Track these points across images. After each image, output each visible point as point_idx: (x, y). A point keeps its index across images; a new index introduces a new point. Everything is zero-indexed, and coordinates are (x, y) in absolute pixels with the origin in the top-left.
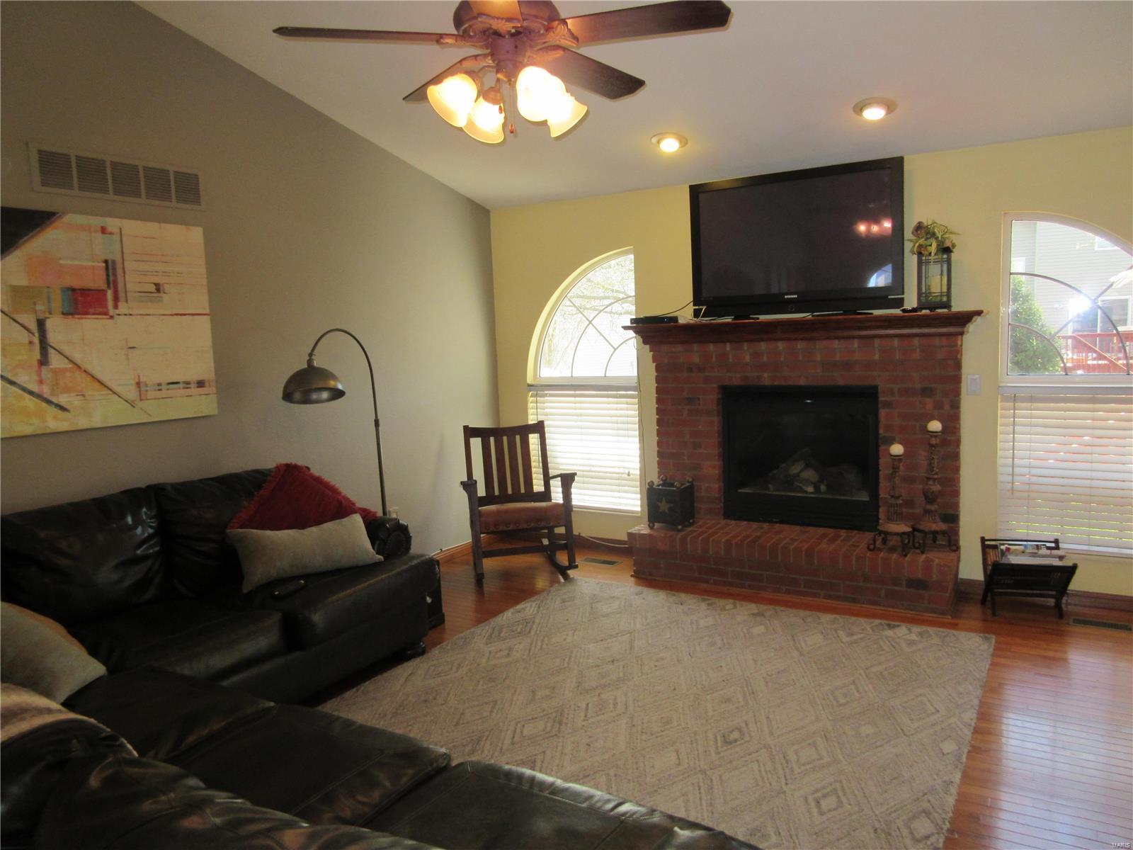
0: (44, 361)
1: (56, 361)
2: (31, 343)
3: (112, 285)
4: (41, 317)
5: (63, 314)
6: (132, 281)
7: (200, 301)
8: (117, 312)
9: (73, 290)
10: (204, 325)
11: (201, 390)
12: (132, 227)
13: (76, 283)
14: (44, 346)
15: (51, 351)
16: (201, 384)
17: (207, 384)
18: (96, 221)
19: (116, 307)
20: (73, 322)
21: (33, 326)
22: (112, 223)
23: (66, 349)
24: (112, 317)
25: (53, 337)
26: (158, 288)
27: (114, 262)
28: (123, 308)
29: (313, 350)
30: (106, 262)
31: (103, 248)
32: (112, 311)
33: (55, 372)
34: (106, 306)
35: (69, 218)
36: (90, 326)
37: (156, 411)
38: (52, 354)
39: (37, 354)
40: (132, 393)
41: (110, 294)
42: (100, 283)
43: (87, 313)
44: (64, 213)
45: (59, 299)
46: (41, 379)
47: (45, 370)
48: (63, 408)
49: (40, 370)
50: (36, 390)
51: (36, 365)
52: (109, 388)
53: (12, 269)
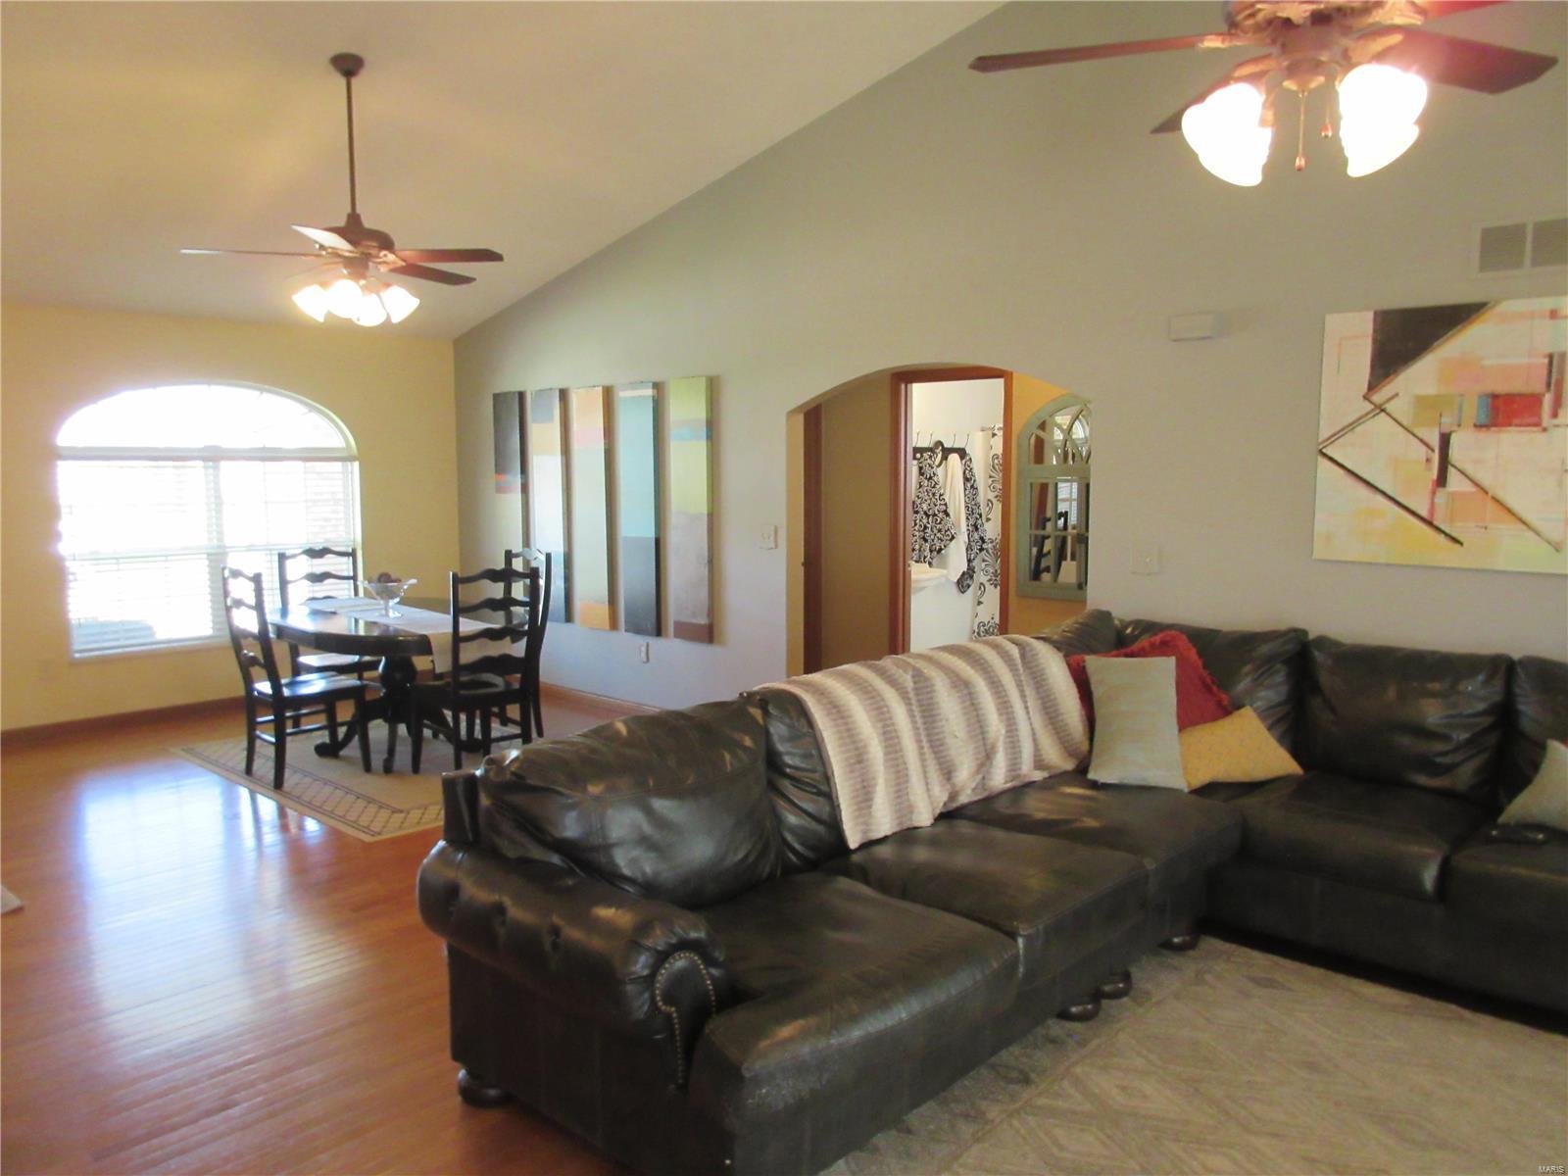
0: (1442, 480)
1: (1455, 483)
2: (1428, 460)
3: (1552, 387)
4: (1447, 431)
5: (1475, 426)
8: (1556, 421)
9: (1495, 397)
13: (1501, 388)
14: (1444, 463)
15: (1451, 471)
18: (1548, 303)
19: (1555, 415)
20: (1488, 437)
21: (1435, 442)
23: (1470, 469)
24: (1545, 430)
25: (1455, 454)
27: (1561, 356)
28: (1564, 416)
30: (1551, 357)
31: (1548, 339)
32: (1546, 420)
33: (1453, 496)
34: (1539, 415)
35: (1506, 307)
36: (1512, 441)
38: (1453, 475)
39: (1434, 474)
40: (1559, 532)
41: (1548, 400)
42: (1537, 385)
43: (1510, 425)
44: (1497, 302)
45: (1472, 410)
46: (1432, 504)
47: (1441, 497)
48: (1455, 540)
49: (1434, 493)
50: (1424, 513)
51: (1430, 486)
52: (1524, 523)
53: (1421, 377)
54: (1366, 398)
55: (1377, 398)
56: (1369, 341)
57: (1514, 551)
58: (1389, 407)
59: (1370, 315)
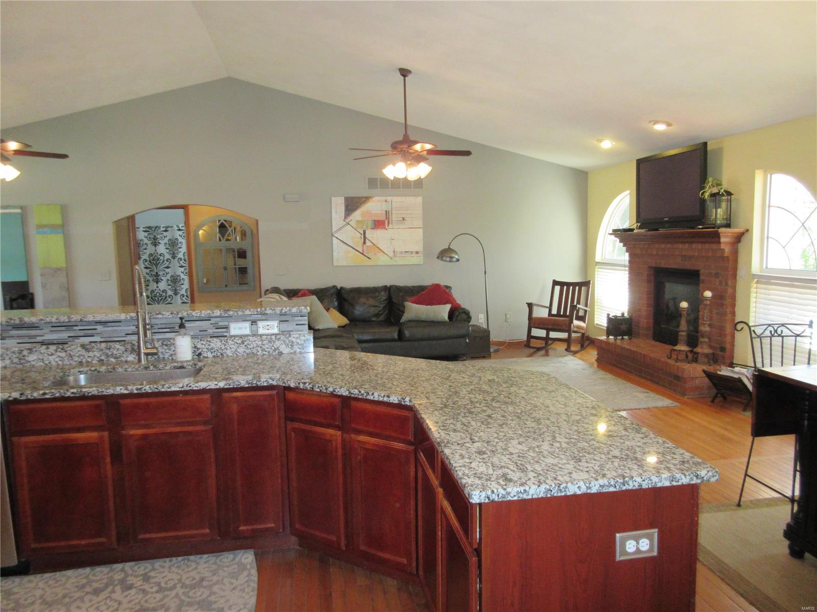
0: (364, 243)
1: (368, 243)
2: (361, 237)
3: (387, 219)
4: (365, 230)
5: (371, 228)
6: (394, 217)
7: (419, 223)
9: (375, 221)
10: (421, 231)
11: (417, 255)
12: (396, 200)
13: (376, 219)
14: (365, 238)
16: (417, 253)
17: (419, 253)
18: (384, 198)
19: (388, 226)
20: (374, 231)
21: (362, 232)
22: (389, 199)
23: (371, 239)
24: (386, 229)
25: (367, 236)
26: (403, 219)
27: (389, 211)
28: (390, 226)
29: (451, 242)
30: (386, 211)
31: (385, 207)
32: (387, 227)
33: (367, 246)
34: (385, 226)
36: (379, 232)
37: (400, 261)
38: (367, 241)
39: (363, 241)
40: (391, 254)
41: (387, 222)
42: (384, 218)
43: (379, 228)
44: (374, 197)
45: (370, 224)
46: (363, 248)
47: (365, 246)
48: (369, 258)
49: (363, 246)
50: (361, 252)
51: (362, 244)
52: (384, 253)
53: (357, 215)
54: (344, 221)
55: (347, 221)
56: (344, 205)
57: (383, 260)
58: (350, 223)
59: (343, 198)
